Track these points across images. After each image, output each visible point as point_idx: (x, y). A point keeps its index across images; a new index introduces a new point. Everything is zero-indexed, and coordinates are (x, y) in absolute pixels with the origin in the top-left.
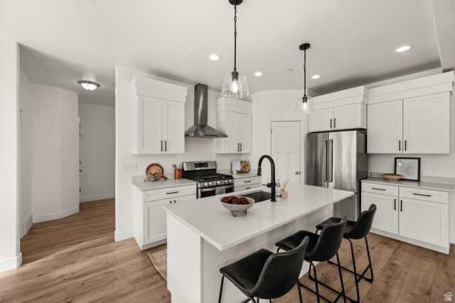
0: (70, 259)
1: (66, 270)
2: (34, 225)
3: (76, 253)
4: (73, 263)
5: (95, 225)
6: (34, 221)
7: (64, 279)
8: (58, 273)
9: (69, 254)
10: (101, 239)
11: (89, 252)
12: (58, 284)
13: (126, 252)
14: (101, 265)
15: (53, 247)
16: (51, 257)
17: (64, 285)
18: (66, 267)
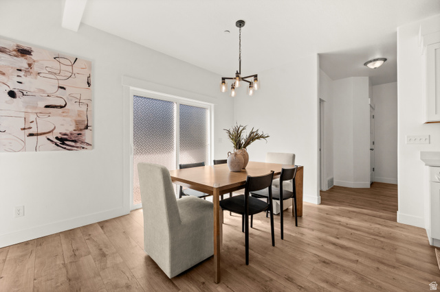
0: (349, 215)
1: (344, 220)
2: (334, 186)
3: (355, 214)
4: (350, 218)
5: (380, 201)
6: (335, 184)
7: (340, 224)
8: (338, 218)
9: (350, 211)
10: (381, 214)
11: (367, 217)
12: (335, 224)
13: (406, 236)
14: (372, 231)
15: (341, 203)
16: (337, 208)
17: (338, 227)
18: (345, 218)
